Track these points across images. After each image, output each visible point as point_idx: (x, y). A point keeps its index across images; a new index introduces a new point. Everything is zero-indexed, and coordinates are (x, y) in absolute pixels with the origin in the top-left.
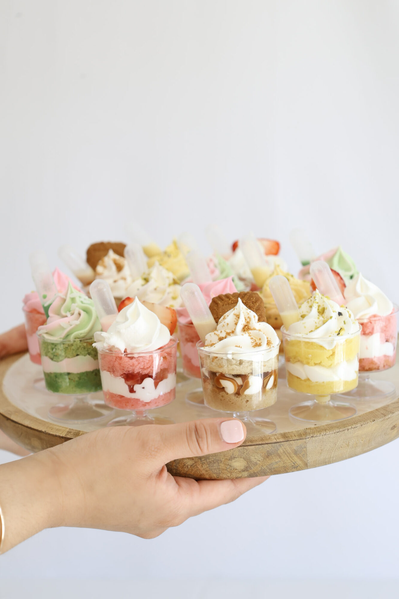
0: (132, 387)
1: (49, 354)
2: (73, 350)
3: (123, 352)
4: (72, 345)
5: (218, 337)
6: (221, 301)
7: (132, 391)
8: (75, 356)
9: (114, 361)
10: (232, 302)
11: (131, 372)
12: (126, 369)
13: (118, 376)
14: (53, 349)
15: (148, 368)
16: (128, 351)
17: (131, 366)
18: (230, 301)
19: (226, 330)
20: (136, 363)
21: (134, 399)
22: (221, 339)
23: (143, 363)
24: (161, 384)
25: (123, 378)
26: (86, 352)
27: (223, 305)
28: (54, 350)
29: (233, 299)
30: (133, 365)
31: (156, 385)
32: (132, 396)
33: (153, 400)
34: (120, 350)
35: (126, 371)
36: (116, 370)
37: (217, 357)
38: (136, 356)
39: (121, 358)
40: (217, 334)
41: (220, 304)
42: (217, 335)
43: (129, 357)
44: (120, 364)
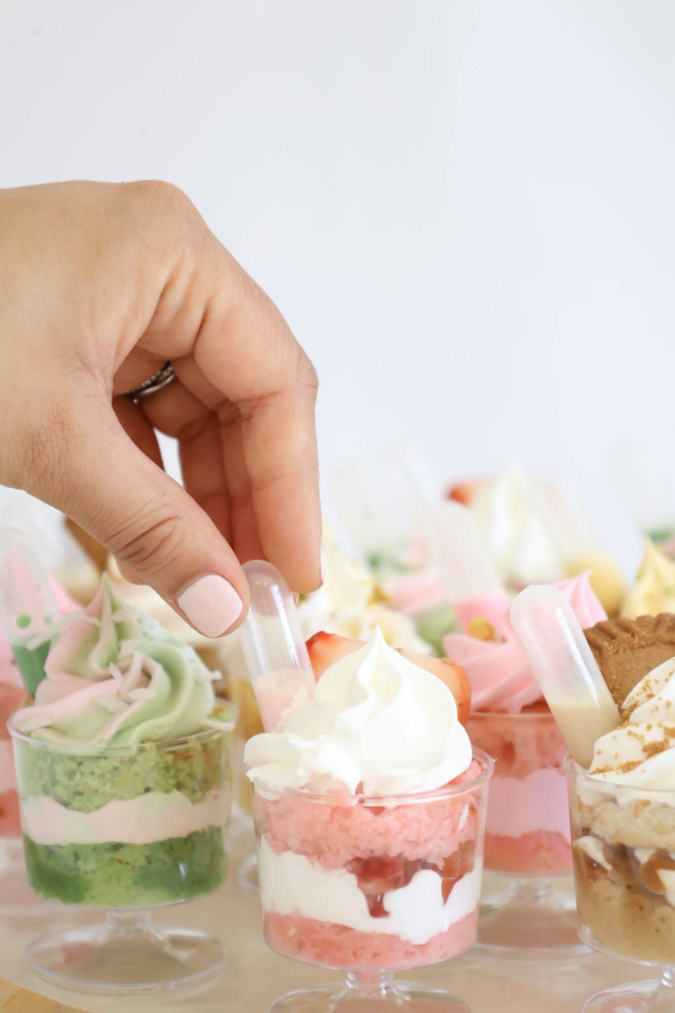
0: (379, 898)
1: (60, 790)
2: (137, 774)
3: (353, 793)
4: (132, 761)
5: (642, 742)
6: (608, 641)
7: (377, 910)
8: (139, 794)
9: (327, 822)
10: (643, 643)
11: (378, 853)
12: (363, 845)
13: (336, 868)
14: (71, 774)
15: (426, 840)
16: (368, 791)
17: (380, 835)
18: (637, 640)
19: (662, 722)
20: (395, 826)
21: (383, 934)
22: (654, 750)
23: (415, 826)
24: (459, 888)
25: (351, 872)
26: (173, 782)
27: (617, 651)
28: (78, 777)
29: (644, 633)
30: (387, 832)
31: (447, 890)
32: (379, 925)
33: (436, 937)
34: (346, 788)
35: (363, 851)
36: (329, 847)
37: (646, 803)
38: (390, 804)
39: (348, 813)
40: (636, 735)
41: (609, 648)
42: (639, 739)
43: (372, 809)
44: (345, 830)
